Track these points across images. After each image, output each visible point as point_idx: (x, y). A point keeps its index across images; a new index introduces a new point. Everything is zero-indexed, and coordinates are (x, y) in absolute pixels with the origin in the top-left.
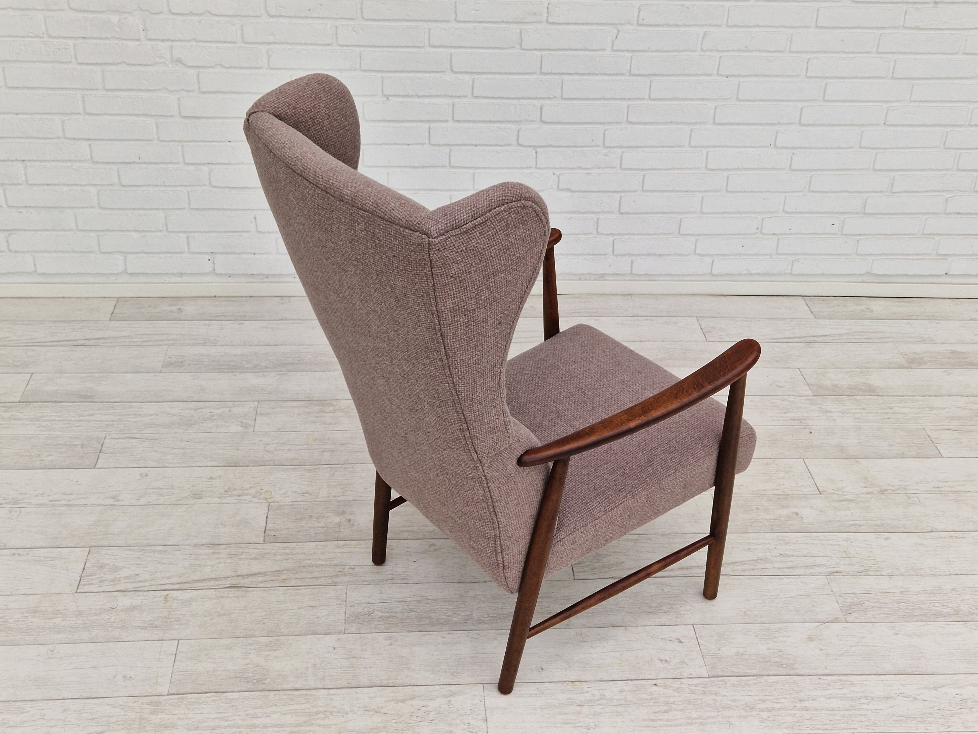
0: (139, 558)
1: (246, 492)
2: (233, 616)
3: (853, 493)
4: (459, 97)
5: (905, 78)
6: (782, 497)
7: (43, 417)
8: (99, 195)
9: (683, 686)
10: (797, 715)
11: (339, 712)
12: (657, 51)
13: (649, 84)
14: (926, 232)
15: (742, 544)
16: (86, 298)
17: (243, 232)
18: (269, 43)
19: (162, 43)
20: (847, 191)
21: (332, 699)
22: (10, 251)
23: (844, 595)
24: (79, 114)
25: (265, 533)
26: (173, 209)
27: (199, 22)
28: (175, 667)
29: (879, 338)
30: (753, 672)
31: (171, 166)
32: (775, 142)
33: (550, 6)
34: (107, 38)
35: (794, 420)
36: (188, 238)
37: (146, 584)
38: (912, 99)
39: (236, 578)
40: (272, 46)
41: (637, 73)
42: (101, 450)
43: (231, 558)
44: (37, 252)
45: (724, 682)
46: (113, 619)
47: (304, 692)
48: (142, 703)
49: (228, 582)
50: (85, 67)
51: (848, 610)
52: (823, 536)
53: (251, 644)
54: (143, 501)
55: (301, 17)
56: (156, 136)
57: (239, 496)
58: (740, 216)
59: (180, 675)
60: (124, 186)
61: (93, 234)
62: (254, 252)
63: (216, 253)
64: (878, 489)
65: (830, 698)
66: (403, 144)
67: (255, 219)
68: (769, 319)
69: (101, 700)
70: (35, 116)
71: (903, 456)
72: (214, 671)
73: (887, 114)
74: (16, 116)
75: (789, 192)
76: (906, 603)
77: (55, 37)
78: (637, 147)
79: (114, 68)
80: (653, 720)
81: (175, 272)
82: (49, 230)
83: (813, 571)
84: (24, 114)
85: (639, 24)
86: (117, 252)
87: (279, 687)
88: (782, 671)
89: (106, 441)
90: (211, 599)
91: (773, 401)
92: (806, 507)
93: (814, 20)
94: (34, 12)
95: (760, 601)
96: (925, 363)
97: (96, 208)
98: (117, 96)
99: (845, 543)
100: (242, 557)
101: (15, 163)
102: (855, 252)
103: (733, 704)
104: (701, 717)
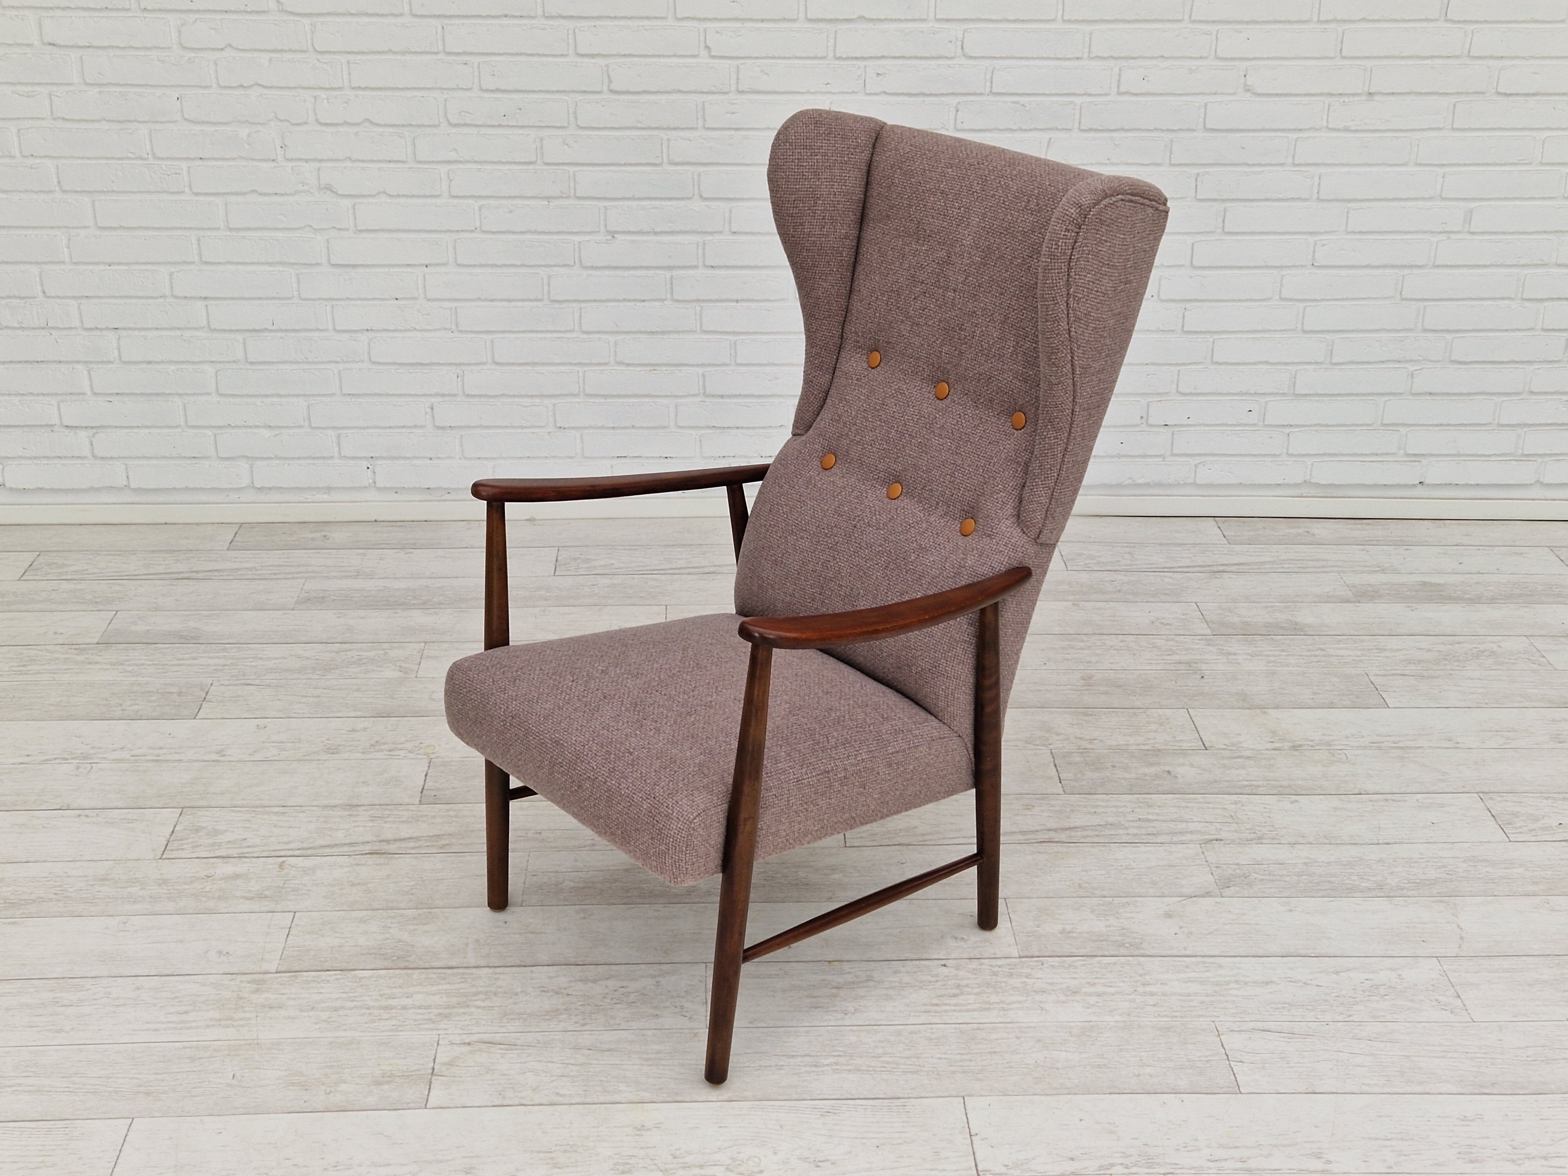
0: (248, 820)
1: (399, 746)
2: (370, 885)
3: (1253, 749)
4: (712, 233)
5: (1337, 200)
6: (1150, 753)
7: (129, 660)
8: (217, 377)
9: (983, 967)
10: (1137, 1001)
11: (505, 993)
14: (1386, 421)
15: (1085, 806)
16: (197, 524)
17: (415, 427)
18: (449, 162)
19: (306, 164)
20: (1267, 363)
21: (496, 979)
22: (95, 457)
23: (1224, 866)
24: (193, 263)
25: (422, 792)
26: (319, 395)
27: (357, 134)
28: (288, 942)
29: (1318, 567)
30: (1082, 952)
31: (316, 334)
32: (1159, 292)
34: (232, 159)
35: (1180, 663)
36: (339, 436)
37: (256, 849)
38: (1349, 230)
39: (378, 844)
40: (454, 167)
42: (205, 698)
43: (373, 820)
44: (130, 458)
45: (1040, 963)
46: (207, 889)
47: (461, 971)
48: (241, 982)
49: (367, 848)
50: (202, 198)
51: (1225, 884)
52: (1203, 798)
53: (392, 917)
54: (258, 757)
55: (493, 126)
56: (296, 293)
57: (390, 751)
59: (294, 951)
60: (252, 363)
61: (209, 432)
62: (430, 456)
63: (377, 458)
64: (1290, 744)
65: (1186, 982)
66: (635, 300)
67: (432, 408)
68: (1160, 544)
69: (187, 977)
70: (134, 267)
71: (1331, 706)
72: (341, 946)
73: (1314, 252)
74: (108, 267)
75: (1184, 364)
76: (1310, 875)
77: (163, 159)
79: (240, 199)
80: (937, 1005)
81: (321, 486)
82: (147, 427)
83: (1183, 838)
84: (119, 264)
85: (956, 129)
86: (240, 457)
87: (427, 965)
88: (1122, 951)
89: (212, 687)
90: (341, 867)
91: (1154, 641)
92: (1183, 765)
93: (1201, 120)
94: (136, 124)
95: (1103, 872)
96: (1380, 596)
97: (213, 395)
98: (244, 238)
99: (1233, 806)
100: (389, 819)
101: (105, 333)
102: (1285, 451)
103: (1050, 987)
104: (1002, 1002)
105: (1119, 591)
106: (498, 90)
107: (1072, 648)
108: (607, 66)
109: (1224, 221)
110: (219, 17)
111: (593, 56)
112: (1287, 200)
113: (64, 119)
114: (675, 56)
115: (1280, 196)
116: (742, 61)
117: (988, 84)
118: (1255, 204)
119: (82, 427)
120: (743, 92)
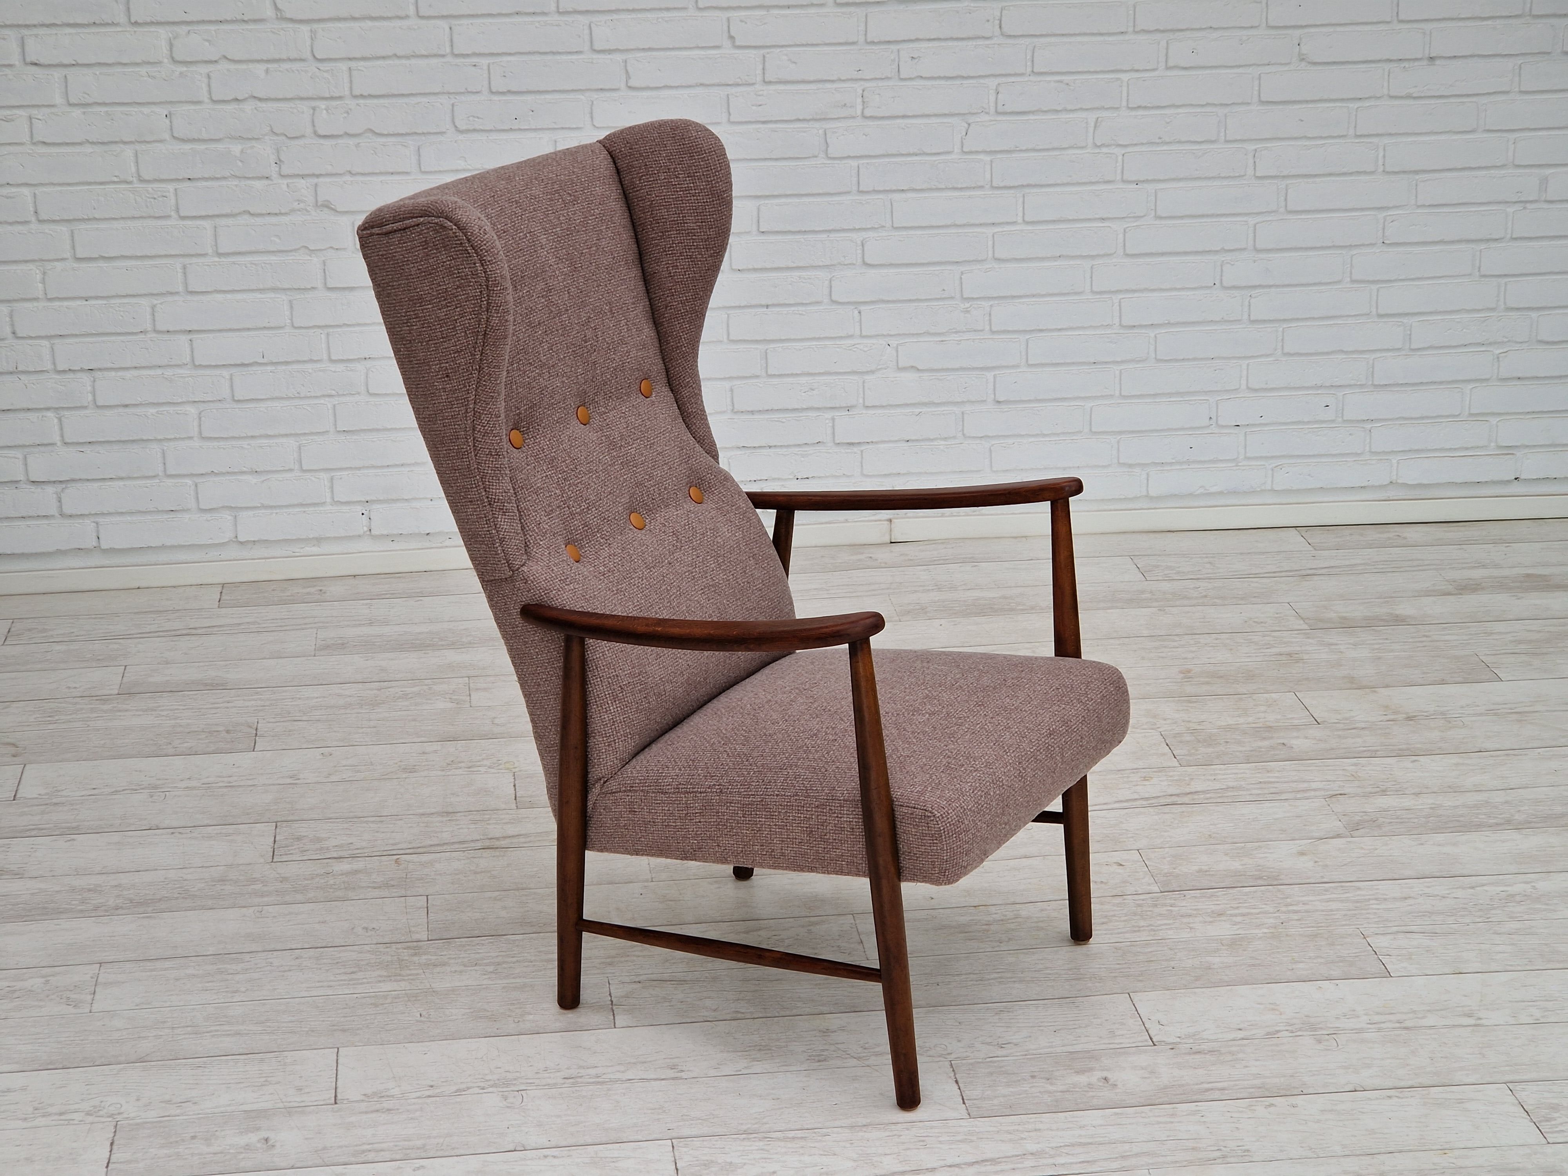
0: (347, 829)
1: (477, 764)
2: (493, 873)
3: (1367, 722)
4: (739, 234)
5: (1404, 172)
6: (1262, 729)
7: (159, 706)
8: (200, 418)
9: (1127, 901)
10: (1282, 917)
12: (1027, 150)
13: (1021, 200)
14: (1473, 411)
15: (1204, 775)
16: (174, 587)
18: (457, 171)
19: (302, 181)
20: (1342, 351)
22: (62, 515)
23: (1351, 814)
24: (177, 293)
25: (517, 799)
26: (312, 434)
27: (358, 145)
28: (430, 919)
29: (1415, 566)
30: (1222, 885)
31: (309, 367)
32: (1221, 280)
33: (865, 93)
34: (224, 178)
35: (1281, 655)
36: (332, 479)
37: (366, 851)
38: (1419, 203)
39: (488, 841)
41: (1002, 185)
42: (256, 734)
44: (101, 514)
45: (1182, 896)
46: (331, 882)
48: (397, 949)
49: (479, 845)
50: (189, 223)
51: (1355, 827)
52: (1322, 762)
53: (525, 897)
54: (334, 778)
55: (504, 130)
56: (288, 321)
57: (469, 767)
58: (1181, 399)
59: (439, 924)
60: (239, 401)
61: (188, 481)
62: (431, 496)
63: (374, 501)
64: (1404, 716)
65: (1328, 902)
69: (342, 948)
70: (113, 301)
71: (1443, 682)
72: (484, 919)
73: (1384, 229)
74: (84, 302)
75: (1253, 357)
76: (1438, 817)
77: (148, 181)
78: (1013, 297)
79: (230, 221)
81: (311, 536)
82: (122, 479)
83: (1307, 795)
84: (97, 298)
85: (998, 113)
86: (223, 508)
88: (1261, 882)
89: (260, 725)
90: (459, 860)
91: (1249, 637)
92: (1298, 737)
93: (1256, 93)
94: (122, 145)
95: (1232, 825)
96: (1483, 589)
97: (195, 439)
98: (234, 263)
99: (1353, 767)
100: (490, 822)
101: (79, 375)
102: (1367, 448)
103: (1195, 912)
104: (1151, 925)
105: (1206, 596)
106: (510, 92)
107: (1165, 647)
108: (625, 62)
109: (1286, 200)
110: (212, 28)
111: (610, 51)
112: (1351, 174)
113: (44, 143)
114: (698, 47)
115: (1345, 170)
116: (768, 50)
117: (1029, 63)
118: (1318, 180)
119: (49, 482)
120: (770, 83)
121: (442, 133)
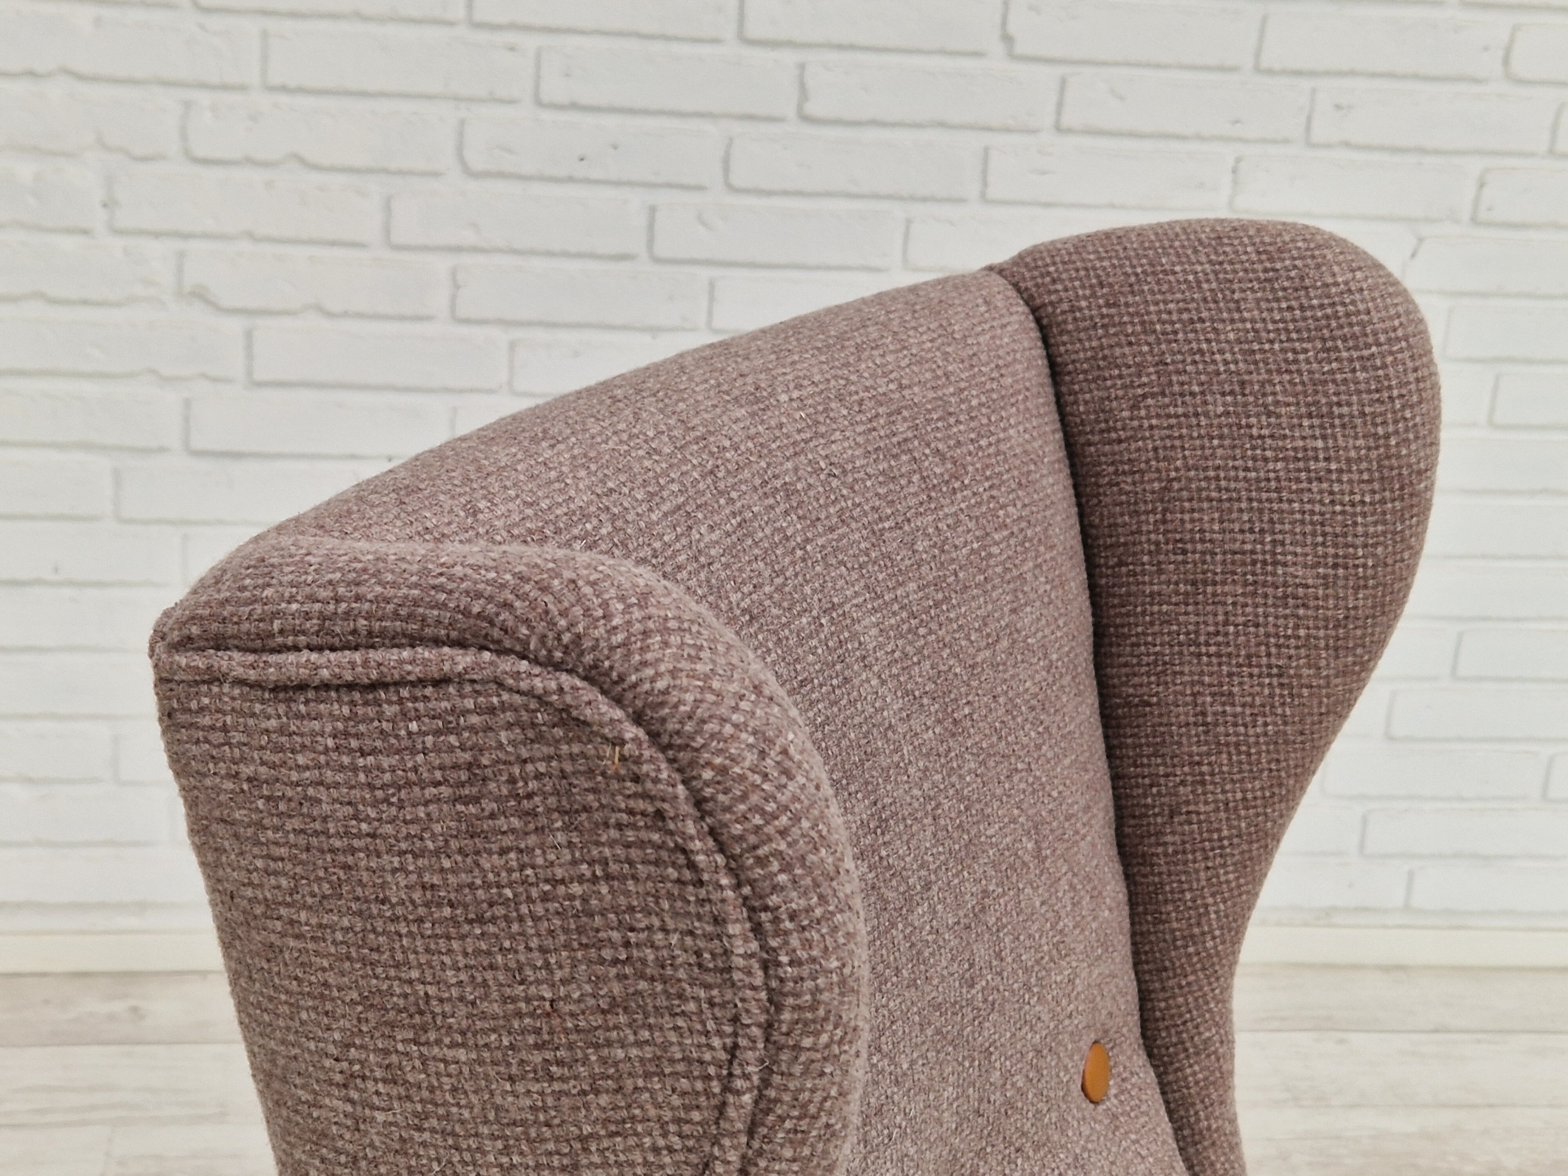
18: (458, 250)
19: (155, 244)
27: (269, 185)
33: (1241, 166)
40: (466, 258)
55: (558, 180)
85: (1476, 222)
106: (574, 106)
108: (802, 67)
111: (775, 44)
116: (1073, 69)
117: (1547, 135)
120: (1070, 131)
121: (435, 175)
